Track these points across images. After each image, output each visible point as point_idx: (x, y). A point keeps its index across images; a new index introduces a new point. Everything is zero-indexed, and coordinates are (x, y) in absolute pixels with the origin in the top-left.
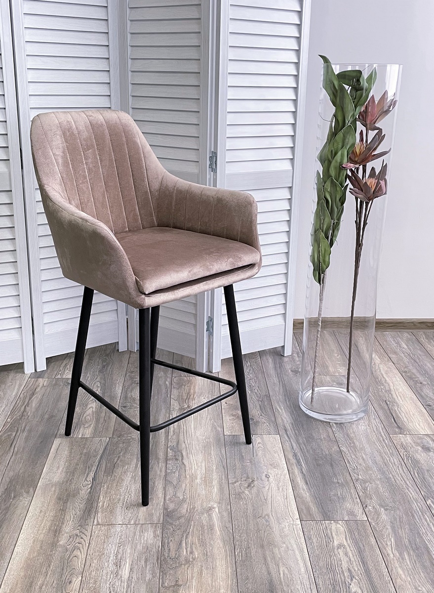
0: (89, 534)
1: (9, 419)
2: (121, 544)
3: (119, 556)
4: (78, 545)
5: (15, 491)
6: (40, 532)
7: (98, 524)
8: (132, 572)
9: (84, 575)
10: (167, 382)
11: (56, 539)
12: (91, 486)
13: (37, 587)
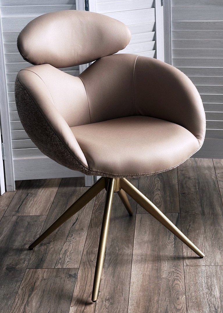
0: (183, 271)
1: (96, 203)
2: (208, 277)
3: (209, 284)
4: (177, 277)
5: (118, 246)
6: (146, 270)
7: (187, 266)
8: (221, 293)
9: (187, 295)
10: (213, 177)
11: (159, 274)
12: (175, 243)
13: (155, 302)
